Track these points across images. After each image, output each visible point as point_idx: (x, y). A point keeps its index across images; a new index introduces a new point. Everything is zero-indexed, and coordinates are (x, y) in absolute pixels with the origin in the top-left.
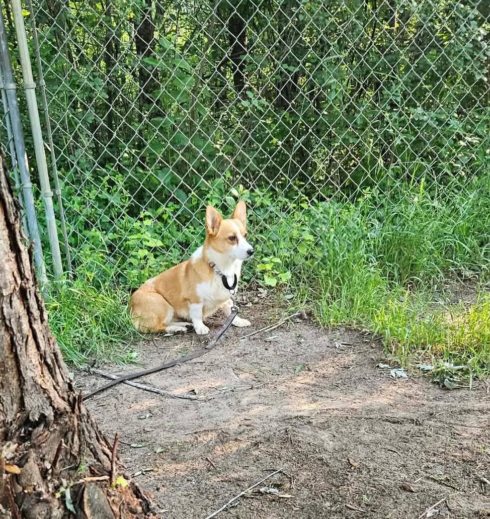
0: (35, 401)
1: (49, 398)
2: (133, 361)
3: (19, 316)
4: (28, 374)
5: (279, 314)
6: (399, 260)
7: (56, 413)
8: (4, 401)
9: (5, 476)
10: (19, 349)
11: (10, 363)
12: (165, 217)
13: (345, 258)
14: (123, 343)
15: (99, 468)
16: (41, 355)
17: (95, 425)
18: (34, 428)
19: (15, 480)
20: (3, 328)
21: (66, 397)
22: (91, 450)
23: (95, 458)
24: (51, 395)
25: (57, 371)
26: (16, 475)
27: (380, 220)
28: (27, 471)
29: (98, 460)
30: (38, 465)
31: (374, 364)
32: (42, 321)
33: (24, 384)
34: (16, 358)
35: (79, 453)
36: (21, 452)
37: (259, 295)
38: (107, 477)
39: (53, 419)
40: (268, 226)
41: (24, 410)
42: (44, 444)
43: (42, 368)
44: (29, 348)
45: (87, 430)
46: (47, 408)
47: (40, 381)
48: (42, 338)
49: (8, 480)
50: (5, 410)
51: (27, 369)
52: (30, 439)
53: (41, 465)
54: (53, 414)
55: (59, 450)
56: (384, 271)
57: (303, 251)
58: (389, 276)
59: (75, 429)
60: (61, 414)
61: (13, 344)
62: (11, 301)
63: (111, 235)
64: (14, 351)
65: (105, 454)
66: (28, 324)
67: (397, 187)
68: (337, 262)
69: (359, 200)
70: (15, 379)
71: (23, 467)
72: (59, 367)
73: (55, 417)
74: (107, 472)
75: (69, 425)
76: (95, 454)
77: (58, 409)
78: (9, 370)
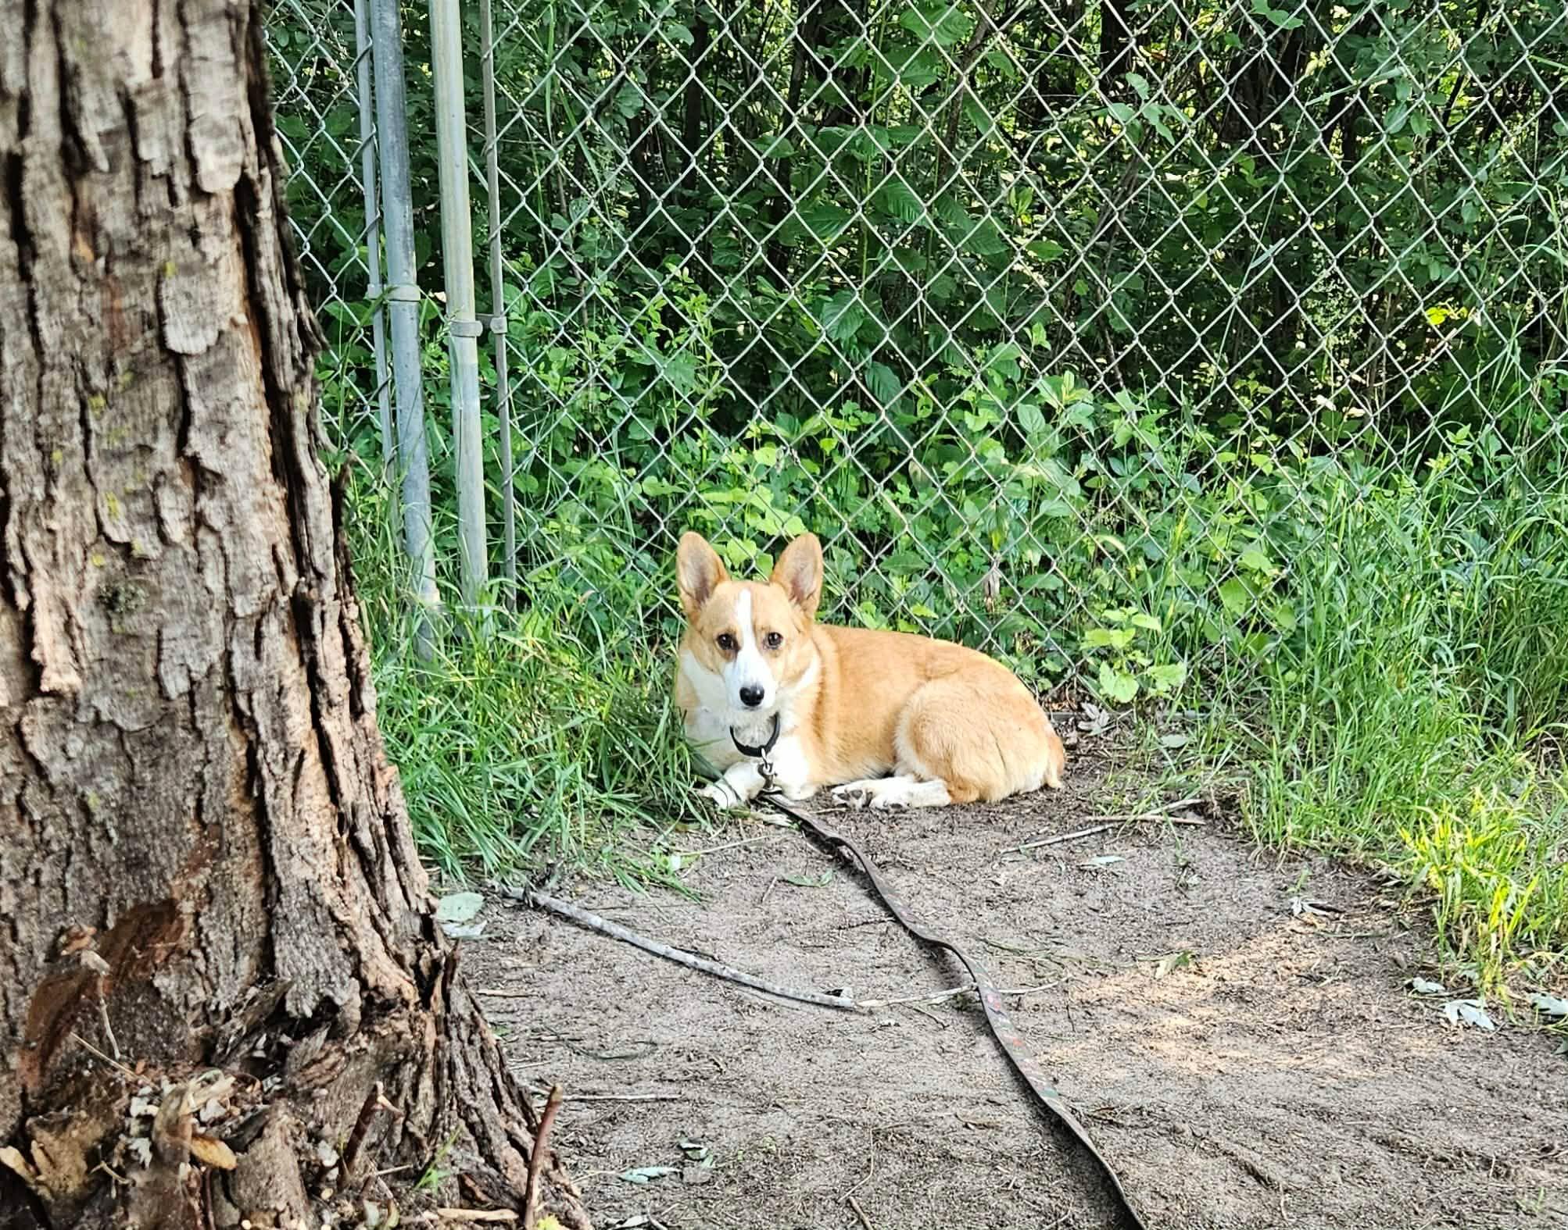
0: (309, 955)
1: (353, 952)
2: (669, 880)
3: (281, 688)
4: (294, 871)
5: (1134, 791)
6: (1527, 666)
7: (369, 1001)
8: (210, 943)
9: (185, 1169)
10: (270, 788)
11: (238, 828)
12: (827, 446)
13: (1360, 641)
14: (646, 823)
15: (490, 1186)
16: (341, 817)
17: (495, 1055)
18: (298, 1037)
19: (218, 1189)
20: (227, 719)
21: (409, 957)
22: (471, 1127)
23: (481, 1154)
24: (361, 945)
25: (390, 870)
26: (223, 1172)
27: (1486, 532)
28: (258, 1163)
29: (491, 1160)
30: (298, 1151)
31: (1399, 976)
32: (357, 712)
33: (279, 900)
34: (260, 816)
35: (432, 1130)
36: (247, 1107)
37: (1082, 725)
38: (509, 1215)
39: (357, 1016)
40: (1140, 515)
41: (271, 980)
42: (324, 1092)
43: (341, 857)
44: (305, 791)
45: (467, 1064)
46: (343, 983)
47: (329, 896)
48: (352, 765)
49: (194, 1184)
50: (212, 973)
51: (292, 855)
52: (280, 1071)
53: (307, 1152)
54: (358, 1001)
55: (366, 1113)
56: (1476, 694)
57: (1234, 603)
58: (1489, 714)
59: (425, 1056)
60: (387, 1007)
61: (252, 772)
62: (259, 637)
63: (652, 485)
64: (256, 793)
65: (515, 1144)
66: (309, 715)
67: (1554, 436)
68: (1335, 651)
69: (1431, 463)
70: (252, 882)
71: (245, 1150)
72: (398, 862)
73: (364, 1012)
74: (514, 1199)
75: (407, 1042)
76: (483, 1142)
77: (376, 988)
78: (233, 850)
